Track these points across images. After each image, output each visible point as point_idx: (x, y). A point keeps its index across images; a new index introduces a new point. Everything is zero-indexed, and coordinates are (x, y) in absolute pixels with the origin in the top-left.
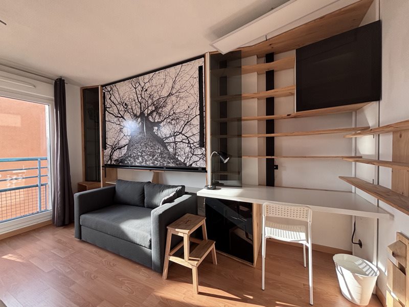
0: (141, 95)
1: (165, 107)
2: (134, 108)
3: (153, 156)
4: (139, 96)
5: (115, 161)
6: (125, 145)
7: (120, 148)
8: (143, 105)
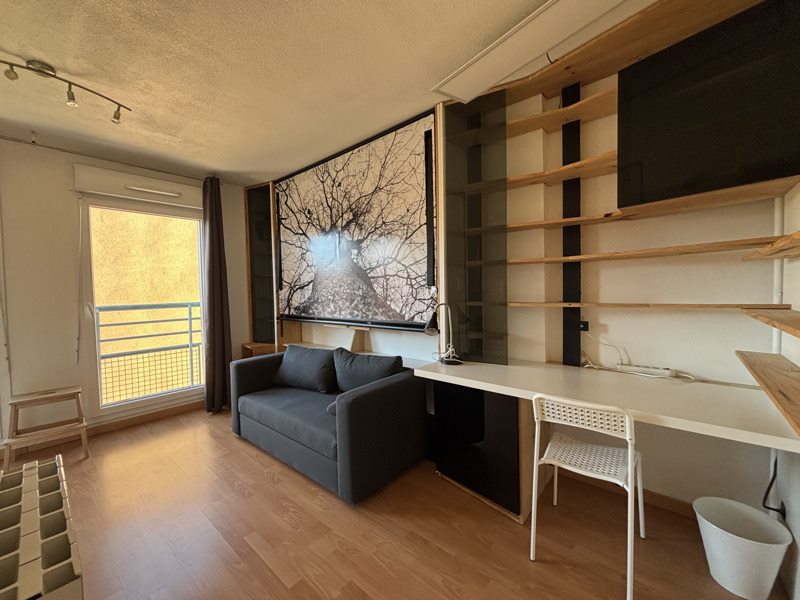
0: (332, 193)
1: (368, 212)
2: (321, 218)
3: (352, 301)
4: (329, 196)
5: (295, 309)
6: (309, 283)
7: (302, 288)
8: (334, 210)
